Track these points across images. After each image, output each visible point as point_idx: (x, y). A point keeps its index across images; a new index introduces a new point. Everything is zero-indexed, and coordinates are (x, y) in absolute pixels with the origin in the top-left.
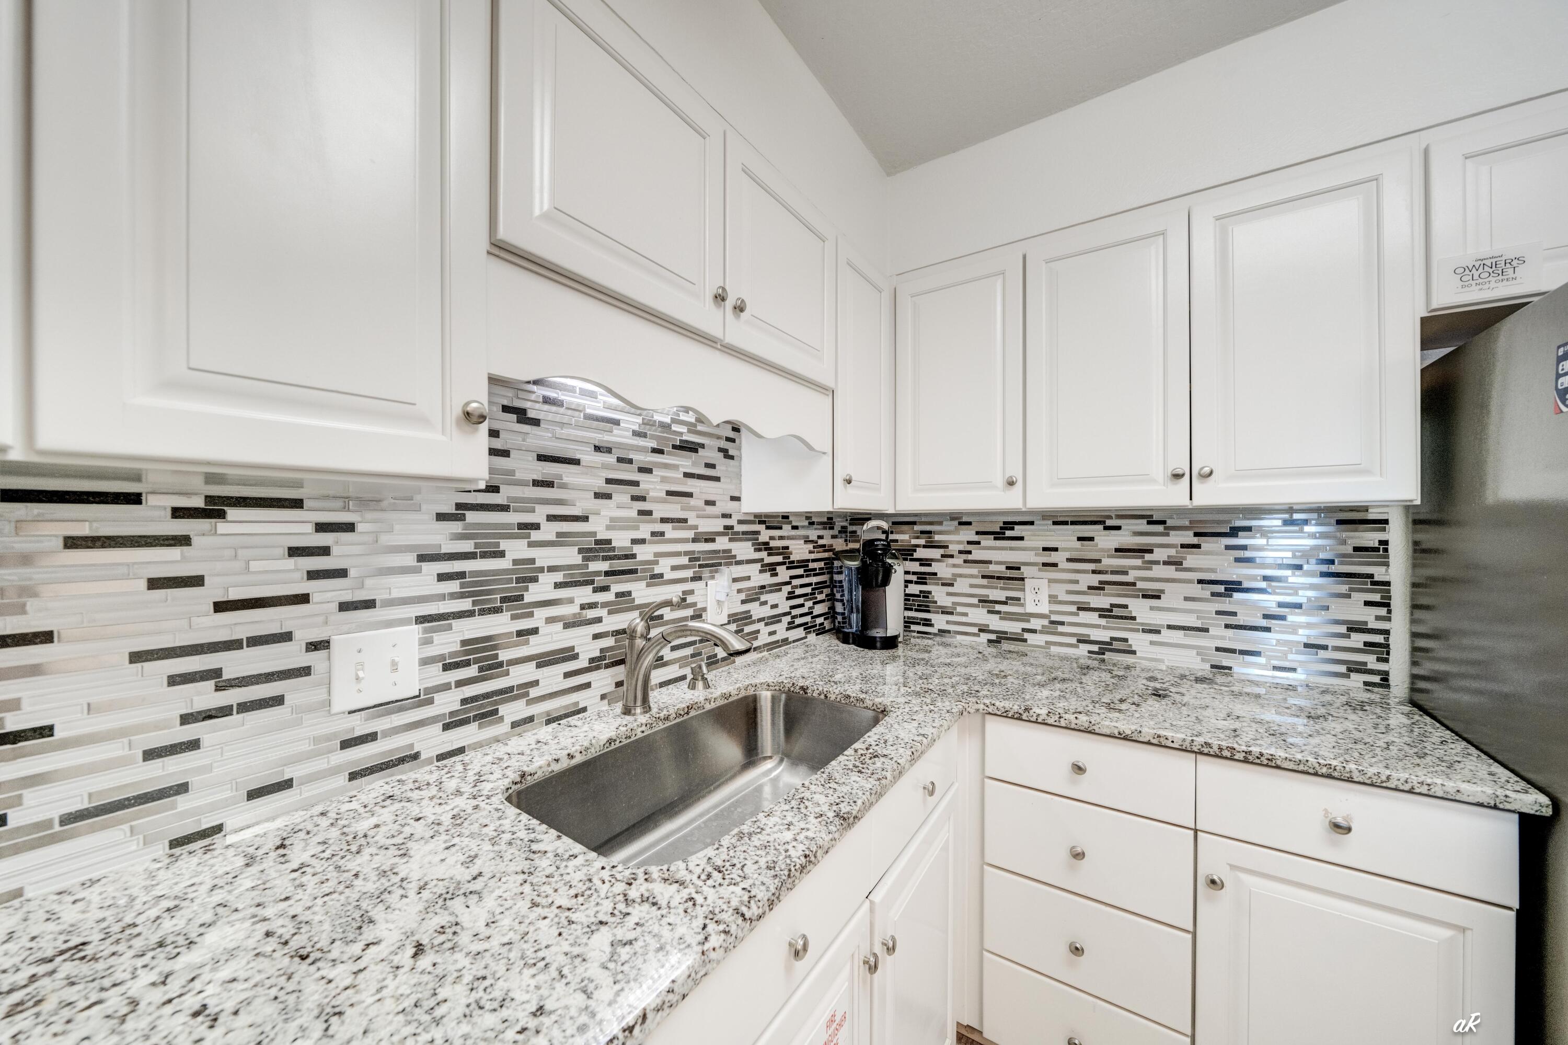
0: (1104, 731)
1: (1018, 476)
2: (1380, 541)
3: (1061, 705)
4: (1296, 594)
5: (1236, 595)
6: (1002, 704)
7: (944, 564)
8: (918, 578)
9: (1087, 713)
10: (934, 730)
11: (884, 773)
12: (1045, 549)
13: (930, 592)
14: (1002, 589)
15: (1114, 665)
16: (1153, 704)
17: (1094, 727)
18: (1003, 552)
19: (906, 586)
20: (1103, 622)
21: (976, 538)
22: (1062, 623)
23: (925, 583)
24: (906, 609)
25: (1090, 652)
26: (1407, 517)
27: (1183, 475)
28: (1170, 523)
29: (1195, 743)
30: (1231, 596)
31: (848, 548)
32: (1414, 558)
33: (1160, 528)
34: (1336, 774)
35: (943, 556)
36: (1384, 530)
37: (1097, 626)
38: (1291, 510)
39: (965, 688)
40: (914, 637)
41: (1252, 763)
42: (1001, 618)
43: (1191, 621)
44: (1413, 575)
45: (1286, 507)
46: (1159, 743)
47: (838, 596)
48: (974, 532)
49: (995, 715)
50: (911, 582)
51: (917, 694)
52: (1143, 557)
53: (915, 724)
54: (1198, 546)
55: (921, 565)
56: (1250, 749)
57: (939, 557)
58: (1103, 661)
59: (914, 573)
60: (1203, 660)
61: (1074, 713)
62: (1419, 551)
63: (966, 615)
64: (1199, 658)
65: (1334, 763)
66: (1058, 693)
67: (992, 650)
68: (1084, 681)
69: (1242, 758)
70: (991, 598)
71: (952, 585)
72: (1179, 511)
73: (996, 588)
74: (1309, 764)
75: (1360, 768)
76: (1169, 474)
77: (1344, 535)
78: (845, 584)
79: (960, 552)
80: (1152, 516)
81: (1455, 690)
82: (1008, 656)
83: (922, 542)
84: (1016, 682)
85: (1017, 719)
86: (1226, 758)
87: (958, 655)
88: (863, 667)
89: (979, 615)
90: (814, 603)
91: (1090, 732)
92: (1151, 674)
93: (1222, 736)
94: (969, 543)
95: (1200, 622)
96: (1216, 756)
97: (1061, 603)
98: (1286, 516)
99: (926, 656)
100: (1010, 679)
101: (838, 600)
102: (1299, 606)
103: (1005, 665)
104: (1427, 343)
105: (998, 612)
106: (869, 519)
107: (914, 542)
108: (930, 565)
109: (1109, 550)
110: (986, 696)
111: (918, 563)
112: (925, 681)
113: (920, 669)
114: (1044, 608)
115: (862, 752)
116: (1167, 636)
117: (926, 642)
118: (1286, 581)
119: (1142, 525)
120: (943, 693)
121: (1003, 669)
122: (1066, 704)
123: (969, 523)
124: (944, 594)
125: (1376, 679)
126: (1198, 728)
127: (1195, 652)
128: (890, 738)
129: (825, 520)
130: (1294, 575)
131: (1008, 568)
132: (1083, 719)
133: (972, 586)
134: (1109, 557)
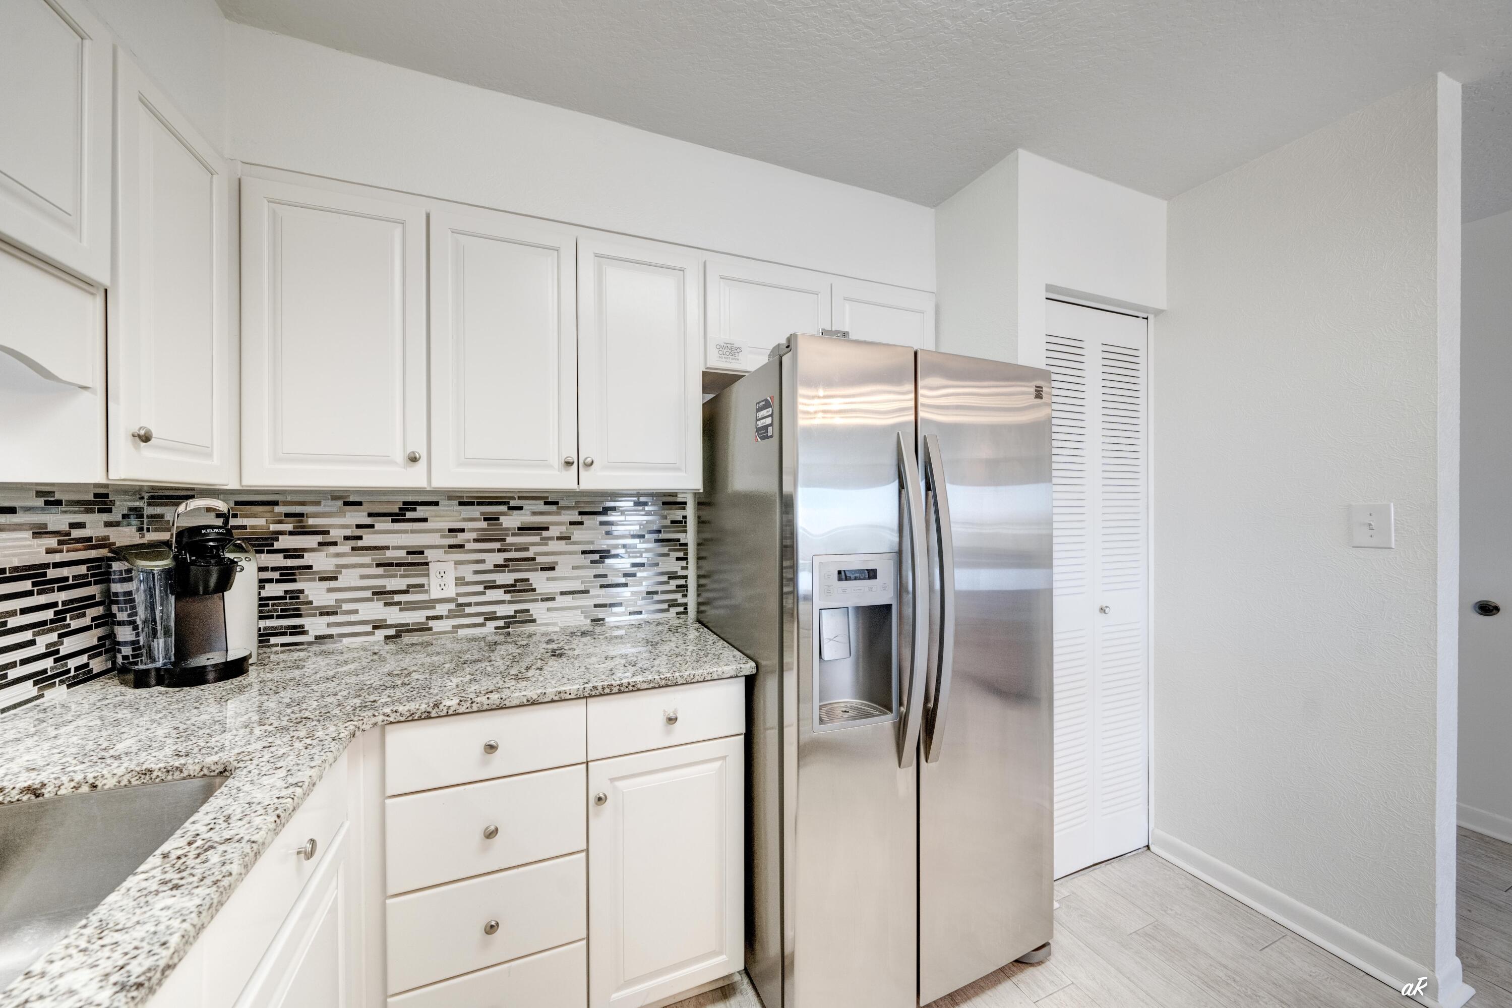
0: (517, 702)
1: (422, 452)
2: (683, 516)
3: (472, 689)
4: (641, 556)
5: (608, 561)
6: (406, 708)
7: (323, 554)
8: (281, 575)
9: (498, 690)
10: (313, 772)
11: (227, 867)
12: (450, 531)
13: (302, 591)
14: (402, 576)
15: (519, 635)
16: (554, 664)
17: (505, 702)
18: (404, 535)
19: (262, 587)
20: (508, 597)
21: (369, 521)
22: (469, 605)
23: (294, 581)
24: (261, 618)
25: (496, 628)
26: (695, 500)
27: (572, 463)
28: (562, 503)
29: (586, 689)
30: (603, 562)
31: (145, 541)
32: (698, 527)
33: (554, 508)
34: (669, 683)
35: (320, 544)
36: (684, 509)
37: (502, 602)
38: (638, 494)
39: (357, 701)
40: (276, 653)
41: (624, 692)
42: (401, 610)
43: (577, 586)
44: (698, 538)
45: (635, 492)
46: (560, 699)
47: (122, 616)
48: (365, 514)
49: (399, 722)
50: (270, 581)
51: (283, 730)
52: (540, 534)
53: (282, 773)
54: (581, 523)
55: (285, 557)
56: (622, 682)
57: (315, 545)
58: (509, 634)
59: (274, 569)
60: (586, 617)
61: (485, 694)
62: (701, 522)
63: (356, 612)
64: (583, 615)
65: (668, 675)
66: (468, 677)
67: (392, 647)
68: (493, 658)
69: (617, 691)
70: (388, 589)
71: (335, 578)
72: (568, 494)
73: (395, 576)
74: (656, 681)
75: (681, 674)
76: (563, 462)
77: (666, 512)
78: (140, 598)
79: (347, 538)
80: (547, 498)
81: (716, 608)
82: (411, 650)
83: (289, 527)
84: (421, 677)
85: (425, 718)
86: (607, 694)
87: (346, 663)
88: (180, 717)
89: (375, 610)
90: (61, 636)
91: (502, 708)
92: (549, 638)
93: (604, 677)
94: (358, 526)
95: (583, 585)
96: (601, 695)
97: (468, 584)
98: (635, 499)
99: (297, 673)
100: (415, 676)
101: (121, 623)
102: (642, 565)
103: (407, 661)
104: (705, 389)
105: (398, 603)
106: (192, 497)
107: (273, 527)
108: (302, 557)
109: (514, 529)
110: (386, 704)
111: (281, 555)
112: (296, 709)
113: (286, 695)
114: (451, 591)
115: (179, 852)
116: (561, 601)
117: (296, 655)
118: (636, 548)
119: (540, 506)
120: (325, 716)
121: (405, 666)
122: (477, 687)
123: (359, 504)
124: (324, 592)
125: (681, 609)
126: (587, 676)
127: (580, 611)
128: (236, 809)
129: (91, 497)
130: (640, 543)
131: (409, 553)
132: (495, 697)
133: (362, 577)
134: (513, 535)
